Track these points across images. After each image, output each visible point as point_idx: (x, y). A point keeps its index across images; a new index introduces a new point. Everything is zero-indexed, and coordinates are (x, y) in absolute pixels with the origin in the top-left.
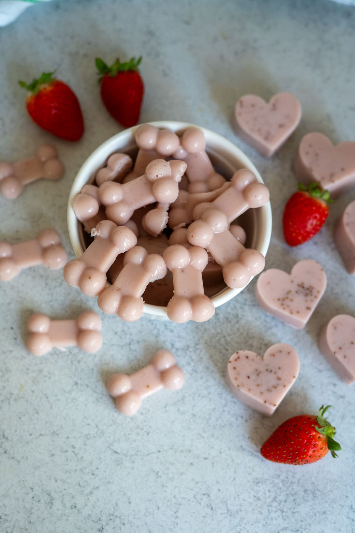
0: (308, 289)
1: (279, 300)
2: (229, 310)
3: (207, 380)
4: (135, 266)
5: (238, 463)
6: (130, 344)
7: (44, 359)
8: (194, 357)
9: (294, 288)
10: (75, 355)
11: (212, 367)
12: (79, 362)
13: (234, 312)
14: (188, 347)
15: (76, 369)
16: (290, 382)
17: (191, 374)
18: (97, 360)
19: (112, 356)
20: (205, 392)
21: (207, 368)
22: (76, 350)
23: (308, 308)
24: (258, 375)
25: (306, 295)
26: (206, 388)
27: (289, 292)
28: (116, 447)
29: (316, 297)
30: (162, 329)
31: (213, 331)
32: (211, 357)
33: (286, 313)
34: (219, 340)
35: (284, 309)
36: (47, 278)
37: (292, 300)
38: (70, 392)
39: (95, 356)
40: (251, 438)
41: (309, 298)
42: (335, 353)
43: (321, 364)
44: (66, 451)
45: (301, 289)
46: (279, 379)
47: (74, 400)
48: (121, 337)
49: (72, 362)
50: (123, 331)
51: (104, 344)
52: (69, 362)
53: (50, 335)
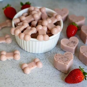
0: (74, 42)
1: (67, 44)
2: (54, 51)
3: (49, 66)
4: (29, 30)
5: (58, 85)
6: (28, 59)
7: (4, 62)
8: (45, 61)
9: (70, 42)
10: (13, 61)
11: (50, 63)
12: (14, 62)
13: (56, 52)
14: (43, 59)
15: (13, 64)
16: (71, 60)
17: (44, 65)
18: (19, 62)
19: (23, 61)
20: (49, 69)
21: (49, 63)
22: (13, 60)
23: (74, 46)
24: (62, 58)
25: (74, 43)
26: (49, 68)
27: (69, 43)
28: (23, 81)
29: (76, 43)
30: (36, 55)
31: (50, 56)
32: (50, 61)
33: (69, 47)
34: (52, 58)
35: (68, 46)
36: (6, 45)
37: (70, 44)
38: (11, 69)
39: (18, 61)
40: (62, 79)
41: (74, 44)
42: (83, 54)
43: (80, 62)
44: (9, 83)
45: (72, 42)
46: (68, 59)
47: (12, 71)
48: (25, 57)
49: (12, 63)
50: (26, 56)
51: (21, 58)
52: (11, 62)
53: (6, 56)
